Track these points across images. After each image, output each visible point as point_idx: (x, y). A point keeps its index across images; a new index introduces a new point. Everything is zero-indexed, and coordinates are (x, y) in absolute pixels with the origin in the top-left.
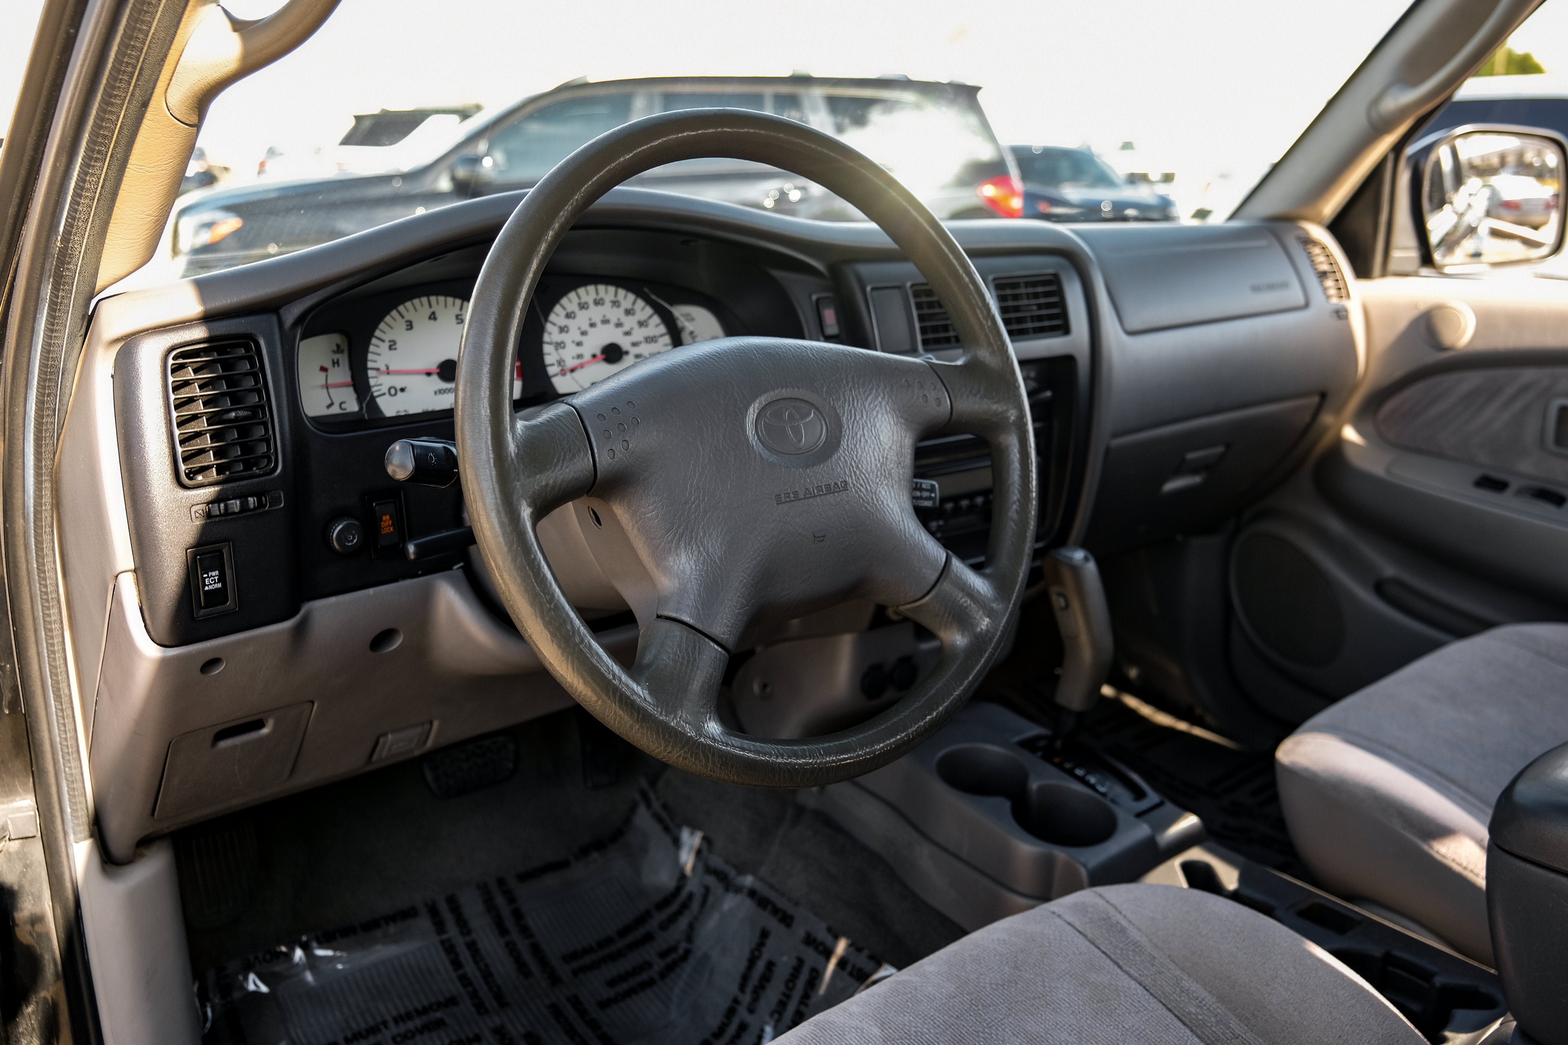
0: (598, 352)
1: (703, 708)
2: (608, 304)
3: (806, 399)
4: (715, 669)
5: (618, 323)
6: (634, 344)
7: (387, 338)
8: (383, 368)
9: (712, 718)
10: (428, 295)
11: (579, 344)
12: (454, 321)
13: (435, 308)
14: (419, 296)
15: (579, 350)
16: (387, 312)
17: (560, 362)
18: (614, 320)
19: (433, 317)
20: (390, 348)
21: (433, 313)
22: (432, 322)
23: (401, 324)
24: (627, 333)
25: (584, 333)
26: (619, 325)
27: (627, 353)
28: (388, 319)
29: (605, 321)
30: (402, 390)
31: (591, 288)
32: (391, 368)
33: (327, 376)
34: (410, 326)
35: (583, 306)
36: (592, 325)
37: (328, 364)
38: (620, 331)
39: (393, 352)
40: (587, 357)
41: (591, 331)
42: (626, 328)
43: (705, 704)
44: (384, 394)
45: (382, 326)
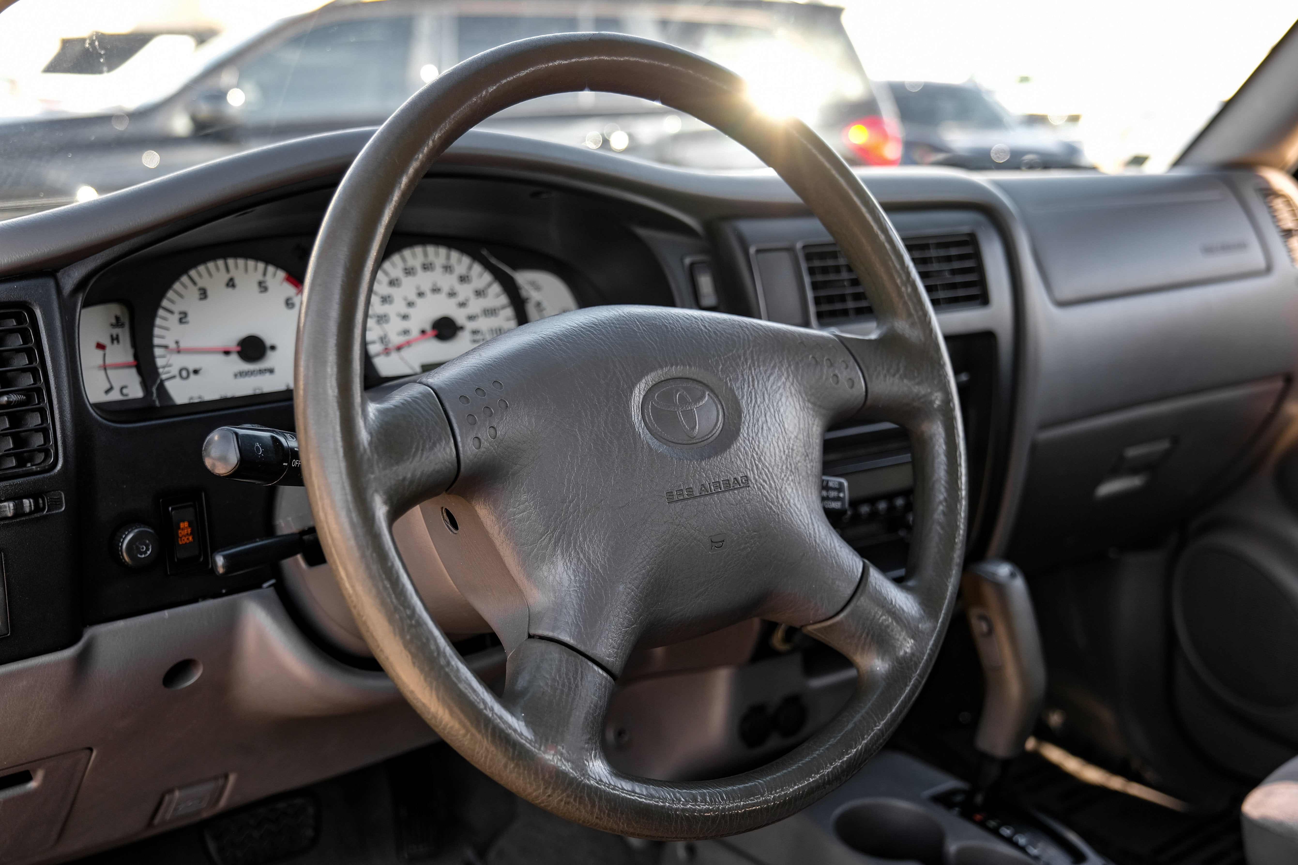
0: (428, 327)
1: (588, 743)
2: (439, 270)
3: (699, 379)
4: (600, 698)
5: (451, 292)
6: (471, 318)
7: (176, 308)
8: (172, 345)
9: (598, 756)
10: (225, 257)
11: (405, 317)
12: (256, 288)
13: (233, 273)
14: (214, 258)
15: (405, 325)
16: (176, 277)
17: (383, 339)
18: (446, 289)
19: (231, 283)
20: (181, 321)
21: (231, 280)
22: (230, 290)
23: (193, 292)
24: (462, 305)
25: (410, 304)
26: (452, 294)
27: (462, 328)
28: (177, 286)
29: (436, 290)
30: (196, 372)
31: (419, 250)
32: (183, 345)
33: (104, 355)
34: (204, 294)
35: (409, 272)
36: (421, 294)
37: (106, 341)
38: (453, 301)
39: (183, 326)
40: (415, 333)
41: (419, 301)
42: (461, 298)
43: (590, 739)
44: (174, 377)
45: (170, 294)
